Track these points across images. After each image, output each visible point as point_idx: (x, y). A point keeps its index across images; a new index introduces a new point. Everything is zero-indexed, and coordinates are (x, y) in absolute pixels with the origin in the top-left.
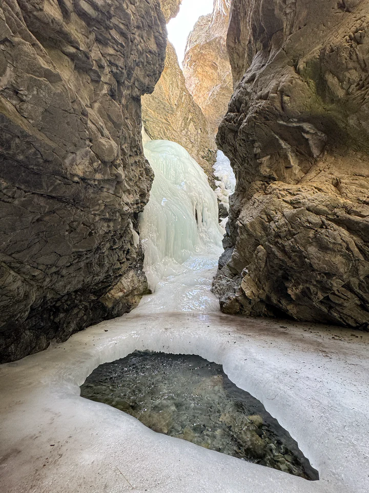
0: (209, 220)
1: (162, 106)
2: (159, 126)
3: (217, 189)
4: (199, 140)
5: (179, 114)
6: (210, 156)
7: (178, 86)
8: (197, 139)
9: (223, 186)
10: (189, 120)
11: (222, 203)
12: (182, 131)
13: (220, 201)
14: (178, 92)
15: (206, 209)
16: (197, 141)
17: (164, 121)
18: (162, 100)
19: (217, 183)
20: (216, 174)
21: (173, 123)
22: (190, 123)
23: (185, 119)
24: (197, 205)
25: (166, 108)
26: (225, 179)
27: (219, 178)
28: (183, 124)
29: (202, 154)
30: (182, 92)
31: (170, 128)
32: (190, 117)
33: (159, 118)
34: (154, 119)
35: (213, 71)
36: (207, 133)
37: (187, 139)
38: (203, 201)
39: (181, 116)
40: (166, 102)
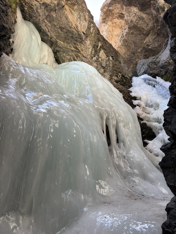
0: (127, 140)
1: (70, 35)
2: (69, 55)
3: (136, 108)
4: (111, 65)
5: (88, 42)
6: (125, 81)
7: (85, 19)
8: (109, 64)
9: (143, 104)
10: (99, 47)
11: (144, 122)
12: (92, 58)
13: (142, 120)
14: (86, 24)
15: (121, 125)
16: (109, 66)
17: (73, 49)
18: (69, 29)
19: (135, 102)
20: (133, 94)
21: (82, 50)
22: (100, 50)
23: (95, 47)
24: (107, 119)
25: (74, 36)
26: (144, 97)
27: (138, 98)
28: (93, 51)
29: (116, 78)
30: (89, 23)
31: (79, 55)
32: (100, 45)
33: (68, 47)
34: (64, 49)
35: (121, 20)
36: (120, 63)
37: (97, 64)
38: (117, 115)
39: (91, 45)
40: (74, 30)
